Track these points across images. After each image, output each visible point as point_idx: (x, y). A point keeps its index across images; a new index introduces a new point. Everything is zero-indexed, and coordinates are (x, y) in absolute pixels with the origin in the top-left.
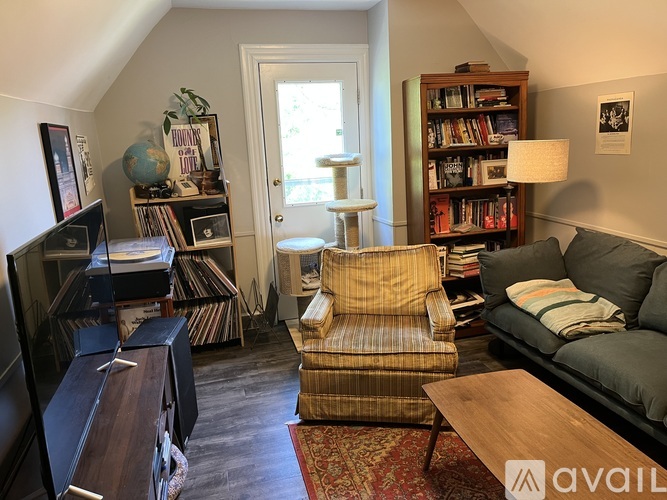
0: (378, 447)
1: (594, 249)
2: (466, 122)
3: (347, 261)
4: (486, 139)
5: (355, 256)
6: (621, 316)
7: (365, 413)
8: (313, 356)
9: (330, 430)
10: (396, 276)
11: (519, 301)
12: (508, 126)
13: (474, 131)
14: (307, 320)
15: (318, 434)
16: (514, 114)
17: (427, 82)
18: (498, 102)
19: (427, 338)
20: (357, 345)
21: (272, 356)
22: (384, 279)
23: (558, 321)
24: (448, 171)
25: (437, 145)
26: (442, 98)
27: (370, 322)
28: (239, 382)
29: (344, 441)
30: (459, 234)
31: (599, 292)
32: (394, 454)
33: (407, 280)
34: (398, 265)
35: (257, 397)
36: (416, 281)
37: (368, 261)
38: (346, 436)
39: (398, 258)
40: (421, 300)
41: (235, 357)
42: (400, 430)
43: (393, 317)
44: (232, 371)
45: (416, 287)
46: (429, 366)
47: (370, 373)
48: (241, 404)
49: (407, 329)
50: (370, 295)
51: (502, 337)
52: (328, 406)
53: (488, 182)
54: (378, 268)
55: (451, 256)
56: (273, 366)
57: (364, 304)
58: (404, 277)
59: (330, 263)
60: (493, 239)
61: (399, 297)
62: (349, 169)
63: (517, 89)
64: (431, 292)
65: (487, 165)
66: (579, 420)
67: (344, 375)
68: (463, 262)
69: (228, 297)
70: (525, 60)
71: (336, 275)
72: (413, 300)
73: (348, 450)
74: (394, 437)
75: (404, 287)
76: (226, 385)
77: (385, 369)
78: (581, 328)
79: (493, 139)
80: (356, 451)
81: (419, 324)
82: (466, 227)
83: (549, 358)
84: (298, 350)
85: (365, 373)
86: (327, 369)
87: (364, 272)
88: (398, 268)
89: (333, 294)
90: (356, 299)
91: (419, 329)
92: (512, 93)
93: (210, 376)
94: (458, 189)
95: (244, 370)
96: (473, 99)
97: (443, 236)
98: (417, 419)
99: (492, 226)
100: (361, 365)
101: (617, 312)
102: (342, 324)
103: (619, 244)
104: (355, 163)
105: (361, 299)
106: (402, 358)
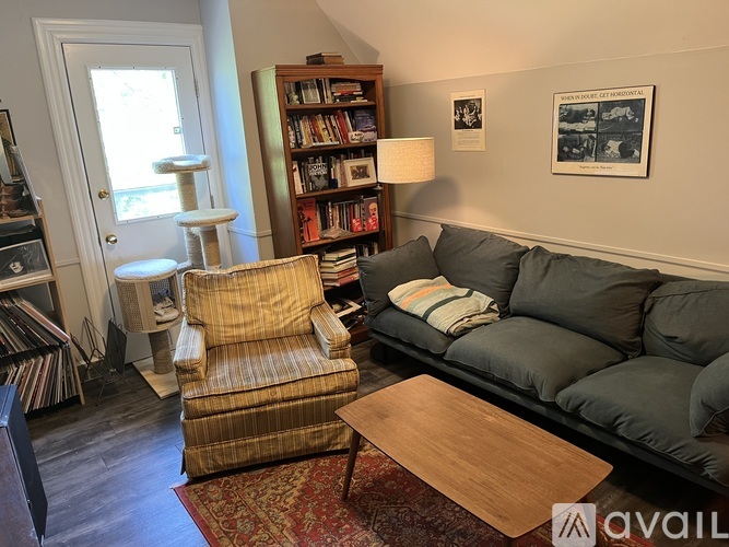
0: (288, 487)
1: (463, 244)
2: (324, 119)
3: (216, 283)
4: (346, 136)
5: (225, 277)
6: (495, 307)
7: (265, 453)
8: (198, 402)
9: (227, 482)
10: (274, 295)
11: (403, 304)
12: (367, 123)
13: (333, 128)
14: (183, 361)
15: (214, 490)
16: (371, 110)
17: (282, 73)
18: (354, 97)
19: (322, 359)
20: (248, 379)
21: (127, 409)
22: (262, 299)
23: (444, 320)
24: (313, 173)
25: (298, 145)
26: (298, 91)
27: (254, 351)
28: (92, 450)
29: (247, 490)
30: (330, 240)
31: (473, 287)
32: (307, 490)
33: (288, 297)
34: (276, 281)
35: (121, 464)
36: (297, 297)
37: (241, 282)
38: (248, 483)
39: (274, 274)
40: (305, 317)
41: (76, 420)
42: (306, 462)
43: (278, 340)
44: (78, 438)
45: (298, 304)
46: (331, 388)
47: (268, 408)
48: (103, 478)
49: (297, 352)
50: (248, 319)
51: (388, 343)
52: (222, 455)
53: (353, 183)
54: (253, 288)
55: (322, 264)
56: (132, 421)
57: (242, 331)
58: (284, 294)
59: (195, 289)
60: (362, 242)
61: (281, 317)
62: (196, 174)
63: (373, 83)
64: (314, 308)
65: (350, 164)
66: (490, 415)
67: (237, 416)
68: (337, 269)
69: (56, 346)
70: (377, 53)
71: (204, 302)
72: (297, 318)
73: (255, 499)
74: (301, 472)
75: (286, 306)
76: (74, 458)
77: (284, 400)
78: (465, 323)
79: (355, 137)
80: (264, 499)
81: (308, 343)
82: (335, 233)
83: (440, 357)
84: (161, 395)
85: (262, 409)
86: (217, 414)
87: (238, 294)
88: (276, 286)
89: (203, 325)
90: (232, 326)
91: (310, 349)
92: (368, 87)
93: (48, 451)
94: (325, 192)
95: (94, 433)
96: (329, 93)
97: (313, 244)
98: (323, 446)
99: (360, 229)
100: (256, 401)
101: (492, 303)
102: (221, 358)
103: (486, 238)
104: (203, 167)
105: (238, 326)
106: (301, 385)
